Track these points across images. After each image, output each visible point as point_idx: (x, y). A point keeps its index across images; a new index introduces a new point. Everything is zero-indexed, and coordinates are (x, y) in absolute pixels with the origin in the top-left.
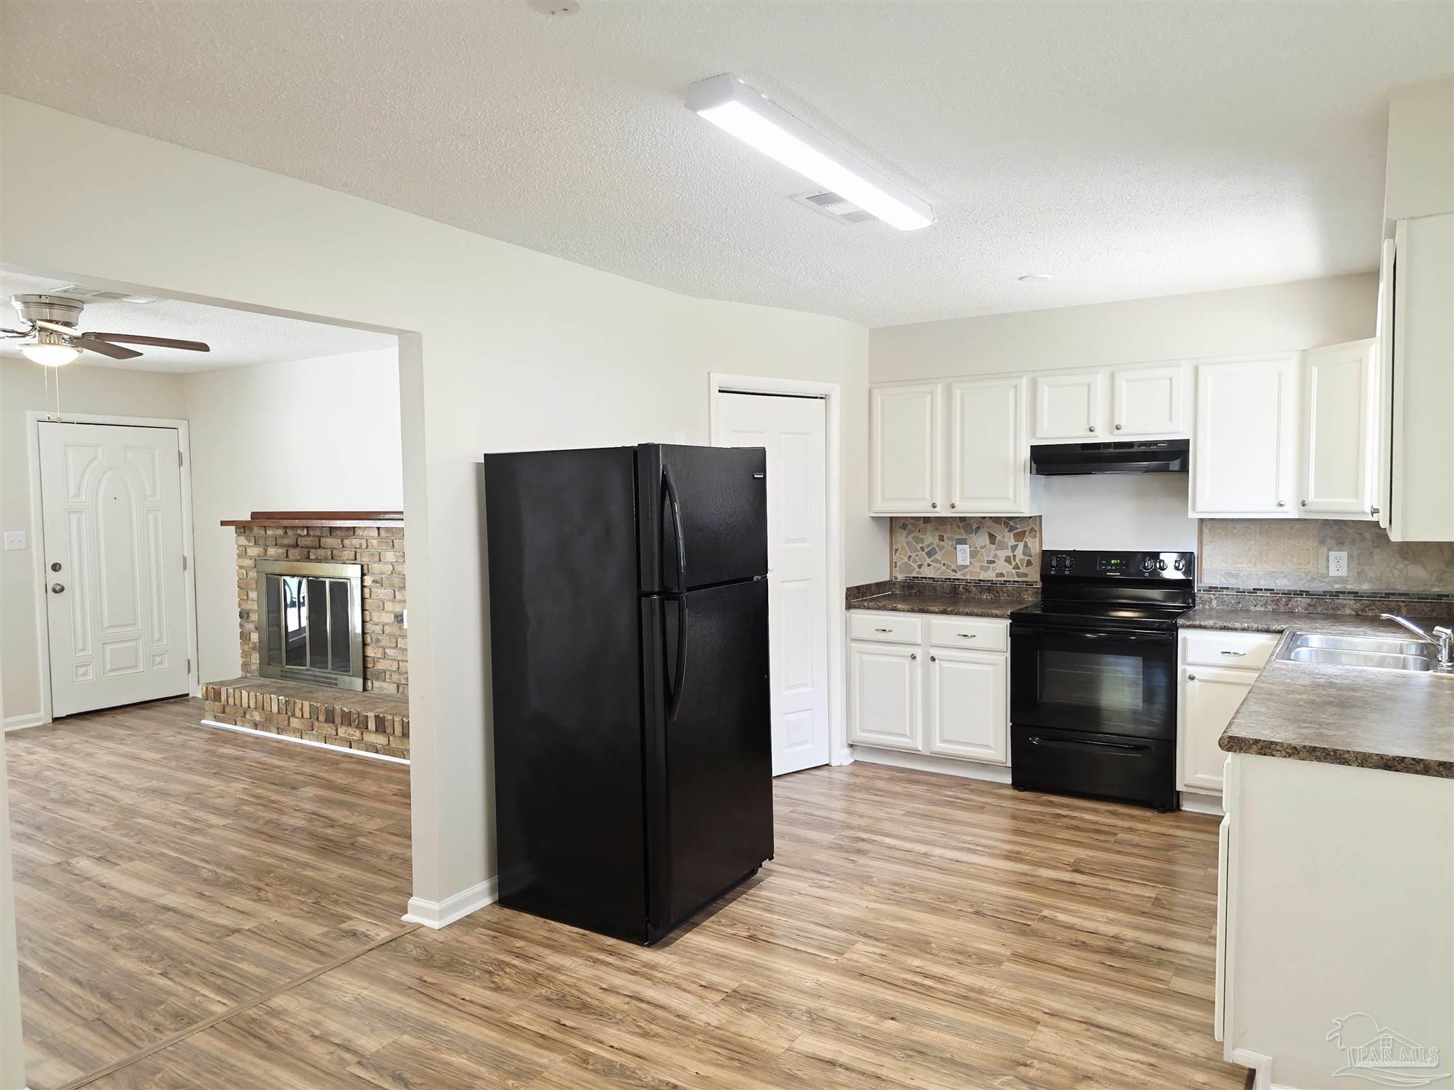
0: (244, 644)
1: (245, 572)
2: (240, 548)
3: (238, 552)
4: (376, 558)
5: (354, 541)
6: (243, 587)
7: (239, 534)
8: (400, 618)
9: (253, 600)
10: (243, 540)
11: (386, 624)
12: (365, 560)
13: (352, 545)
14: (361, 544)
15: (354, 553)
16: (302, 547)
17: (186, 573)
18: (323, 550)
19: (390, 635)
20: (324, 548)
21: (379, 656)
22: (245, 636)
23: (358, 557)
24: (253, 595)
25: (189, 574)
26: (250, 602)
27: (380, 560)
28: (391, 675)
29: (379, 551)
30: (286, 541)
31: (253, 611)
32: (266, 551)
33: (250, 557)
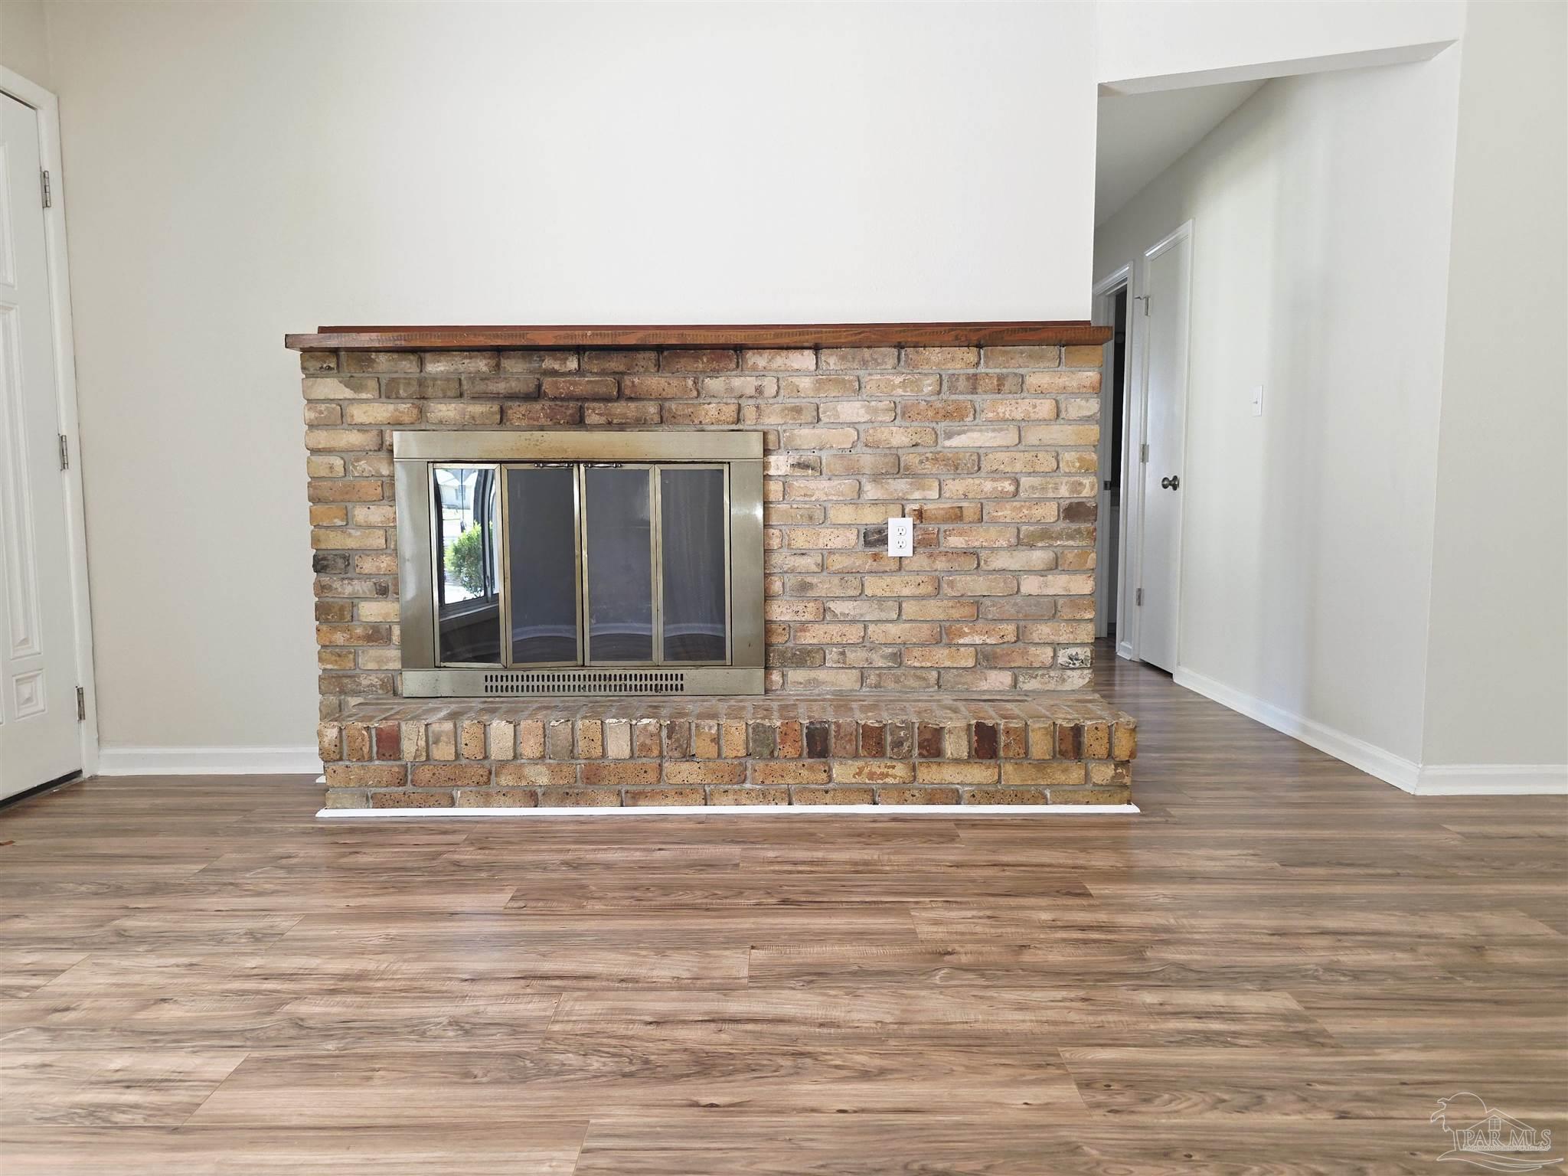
0: (332, 630)
1: (338, 463)
2: (320, 406)
3: (309, 415)
4: (808, 415)
5: (737, 382)
6: (338, 500)
7: (316, 372)
8: (876, 537)
10: (333, 390)
11: (831, 552)
12: (772, 420)
13: (730, 390)
14: (759, 390)
15: (734, 408)
16: (555, 399)
17: (66, 475)
18: (632, 405)
19: (843, 574)
20: (630, 399)
21: (808, 617)
22: (332, 612)
23: (749, 413)
25: (72, 479)
26: (357, 532)
27: (819, 420)
28: (843, 653)
29: (817, 400)
30: (501, 387)
31: (365, 552)
32: (421, 411)
33: (362, 428)
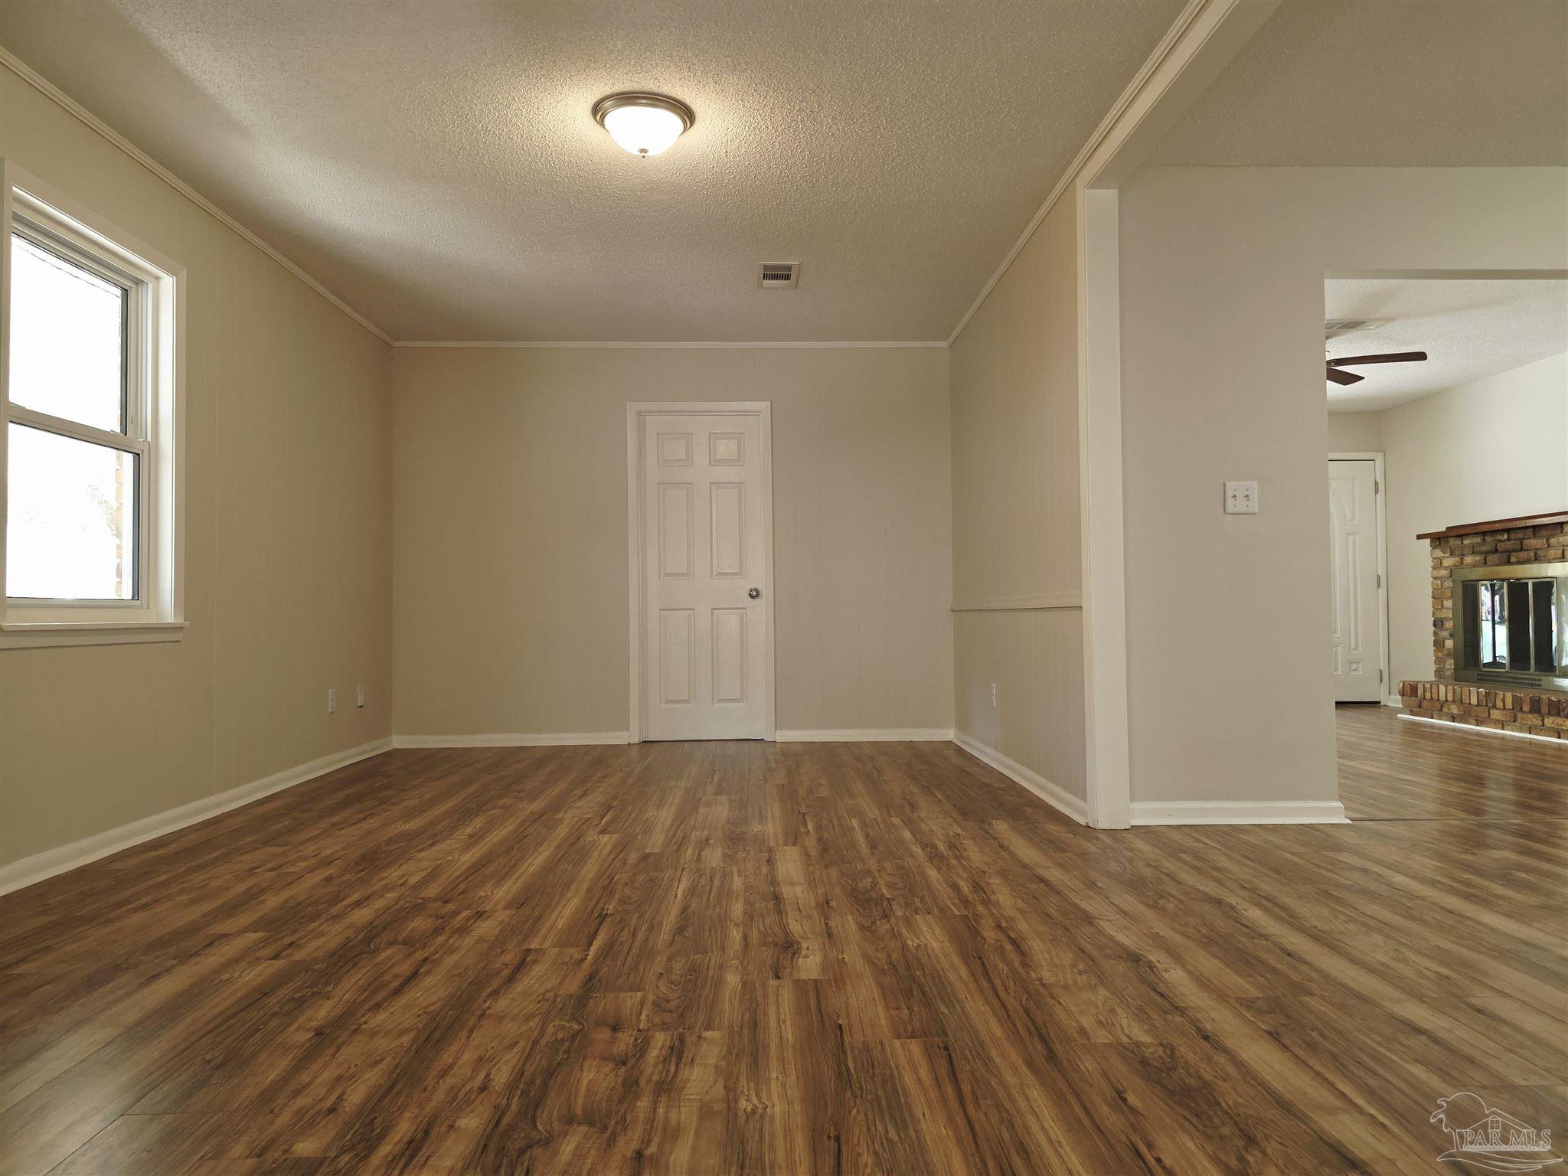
0: (1438, 651)
1: (1439, 582)
2: (1435, 561)
3: (1433, 564)
5: (1561, 539)
6: (1438, 597)
7: (1433, 547)
9: (1448, 609)
10: (1438, 553)
13: (1559, 543)
15: (1561, 551)
16: (1501, 552)
17: (1380, 590)
20: (1525, 550)
22: (1438, 644)
24: (1448, 604)
25: (1382, 591)
26: (1444, 611)
30: (1484, 548)
31: (1447, 619)
32: (1462, 560)
33: (1446, 568)
